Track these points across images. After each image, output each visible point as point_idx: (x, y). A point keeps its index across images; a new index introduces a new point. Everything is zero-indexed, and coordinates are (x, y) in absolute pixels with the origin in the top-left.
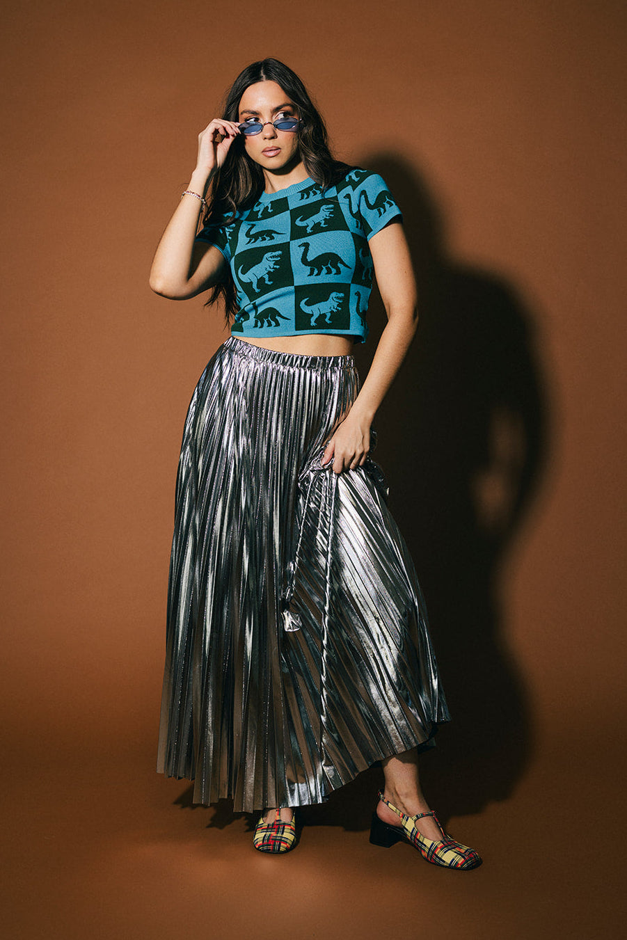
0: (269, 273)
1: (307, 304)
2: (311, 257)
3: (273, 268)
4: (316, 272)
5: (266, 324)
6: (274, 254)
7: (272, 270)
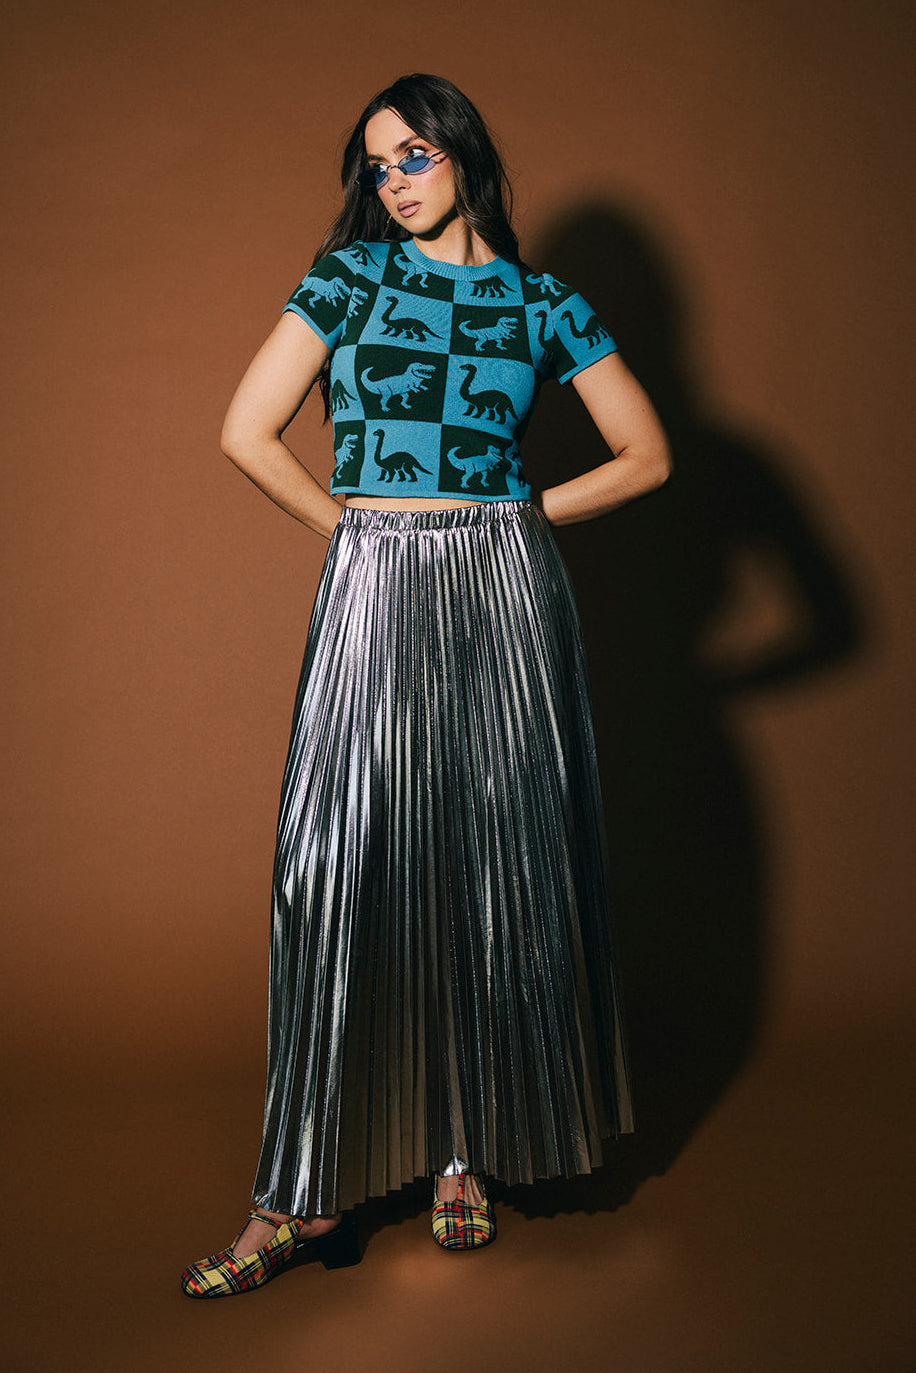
0: (411, 393)
1: (458, 455)
2: (475, 389)
3: (419, 388)
4: (475, 412)
5: (397, 476)
6: (424, 367)
7: (416, 391)
